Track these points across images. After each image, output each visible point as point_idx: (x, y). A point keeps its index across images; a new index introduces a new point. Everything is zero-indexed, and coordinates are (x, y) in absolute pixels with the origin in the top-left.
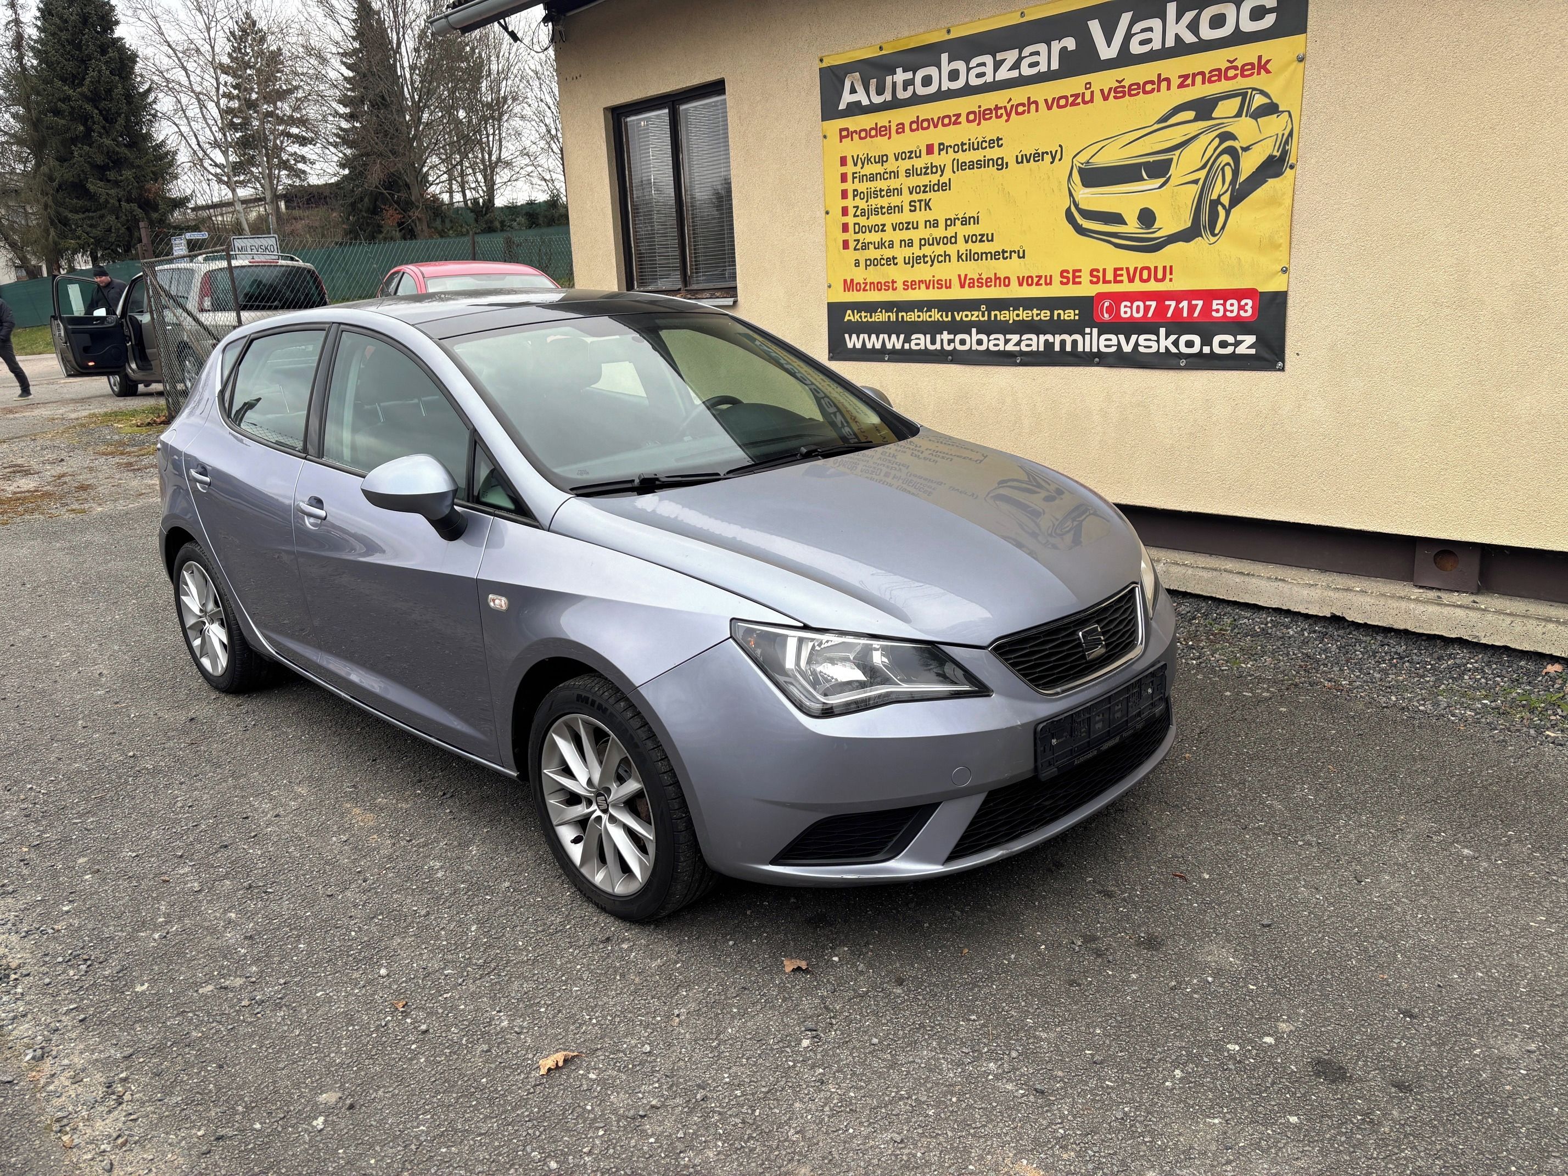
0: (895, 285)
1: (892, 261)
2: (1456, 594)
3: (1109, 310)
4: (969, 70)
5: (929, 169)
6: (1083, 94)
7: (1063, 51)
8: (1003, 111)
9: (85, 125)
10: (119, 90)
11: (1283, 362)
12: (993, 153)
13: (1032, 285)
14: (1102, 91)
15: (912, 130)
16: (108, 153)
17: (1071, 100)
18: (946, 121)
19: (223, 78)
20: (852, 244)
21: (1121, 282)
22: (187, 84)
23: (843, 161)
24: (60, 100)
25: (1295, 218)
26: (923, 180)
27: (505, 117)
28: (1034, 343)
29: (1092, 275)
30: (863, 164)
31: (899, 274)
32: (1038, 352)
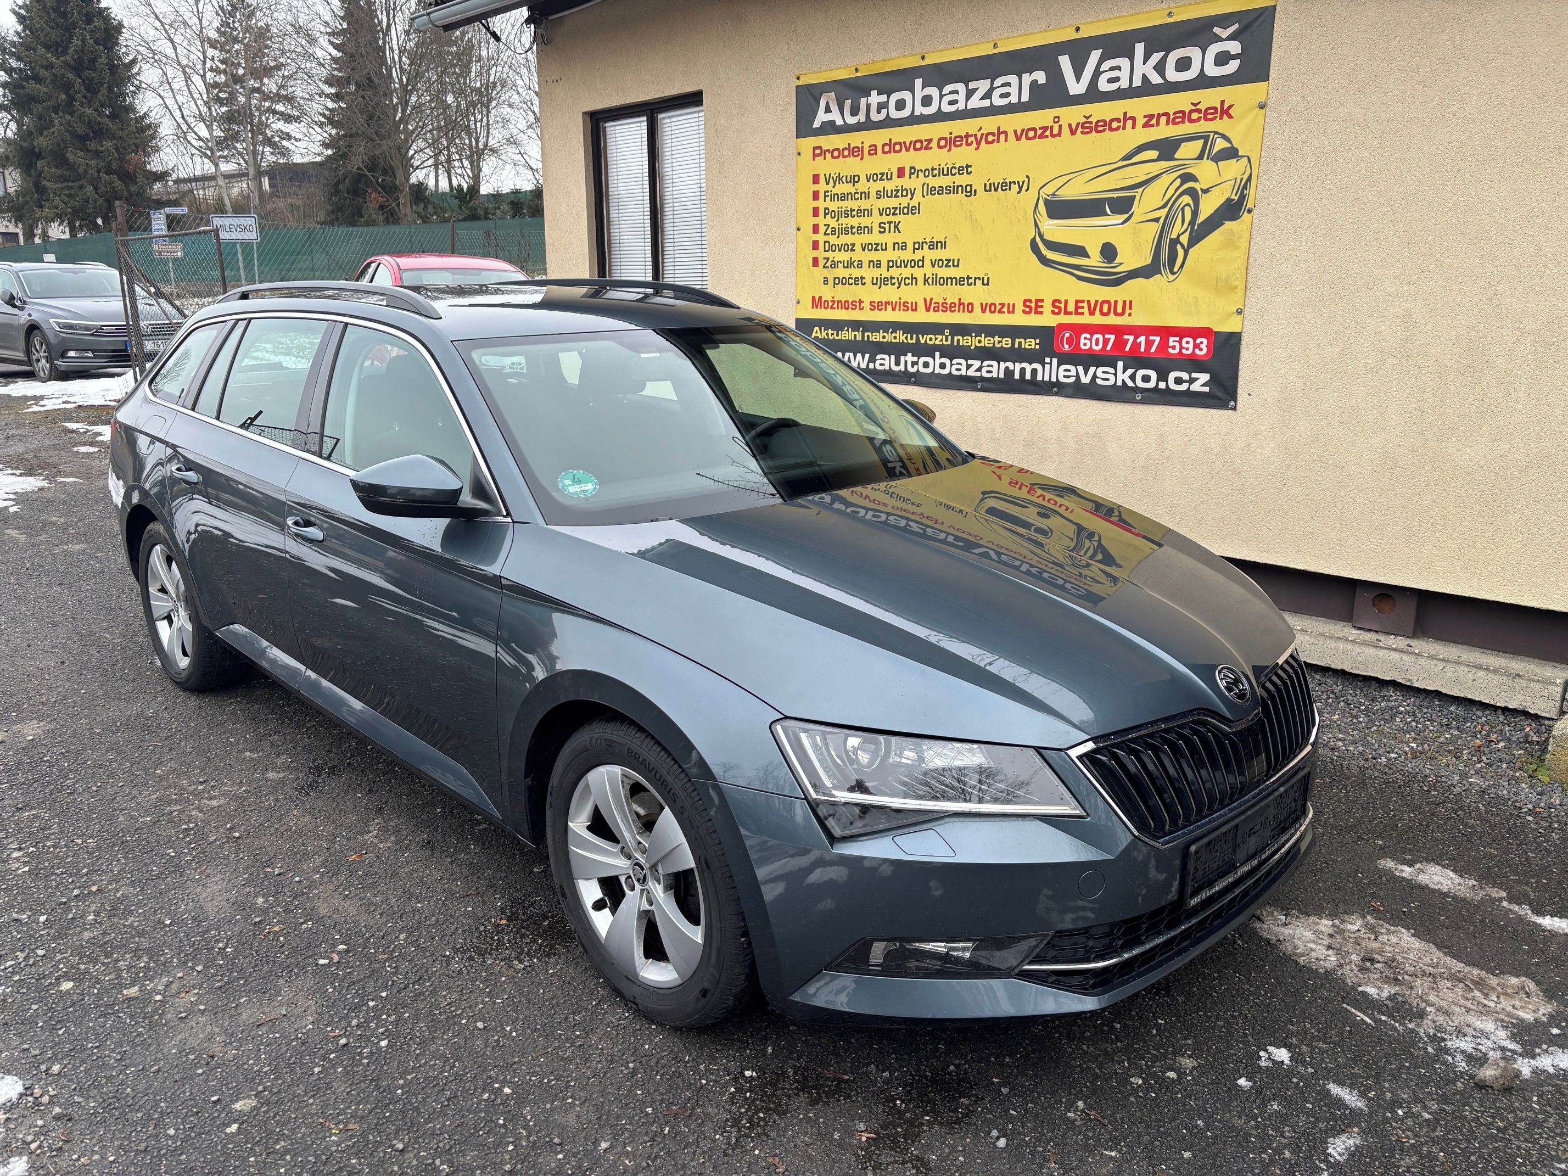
0: (862, 305)
1: (860, 281)
2: (1393, 637)
3: (1069, 341)
4: (941, 96)
5: (900, 192)
6: (1052, 127)
7: (1034, 84)
8: (972, 139)
9: (67, 94)
10: (103, 59)
11: (1236, 402)
12: (962, 180)
13: (994, 312)
14: (1070, 125)
15: (884, 152)
16: (89, 122)
17: (1039, 132)
18: (918, 145)
19: (211, 52)
20: (821, 262)
21: (1082, 314)
22: (173, 56)
23: (816, 179)
24: (42, 67)
25: (1251, 261)
26: (893, 203)
27: (493, 104)
28: (995, 370)
29: (1053, 306)
30: (835, 183)
31: (868, 294)
32: (998, 379)
